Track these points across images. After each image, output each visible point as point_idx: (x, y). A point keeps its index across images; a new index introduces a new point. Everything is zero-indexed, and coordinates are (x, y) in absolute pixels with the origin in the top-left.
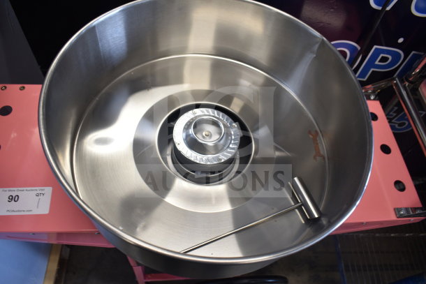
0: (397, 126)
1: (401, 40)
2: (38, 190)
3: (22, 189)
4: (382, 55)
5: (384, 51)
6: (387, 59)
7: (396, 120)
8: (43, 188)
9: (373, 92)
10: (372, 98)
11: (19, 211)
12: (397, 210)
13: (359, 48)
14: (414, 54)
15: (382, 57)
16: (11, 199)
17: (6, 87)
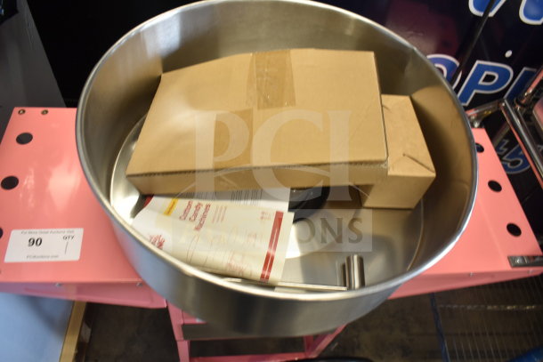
0: (509, 165)
1: (509, 54)
2: (66, 231)
3: (46, 230)
4: (486, 73)
5: (489, 68)
6: (493, 78)
7: (508, 157)
8: (71, 230)
9: (478, 118)
10: (476, 125)
11: (42, 257)
12: (511, 259)
13: (458, 64)
14: (525, 72)
15: (487, 76)
16: (33, 242)
17: (24, 111)
